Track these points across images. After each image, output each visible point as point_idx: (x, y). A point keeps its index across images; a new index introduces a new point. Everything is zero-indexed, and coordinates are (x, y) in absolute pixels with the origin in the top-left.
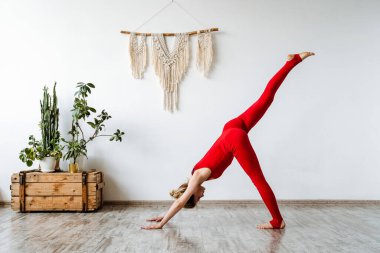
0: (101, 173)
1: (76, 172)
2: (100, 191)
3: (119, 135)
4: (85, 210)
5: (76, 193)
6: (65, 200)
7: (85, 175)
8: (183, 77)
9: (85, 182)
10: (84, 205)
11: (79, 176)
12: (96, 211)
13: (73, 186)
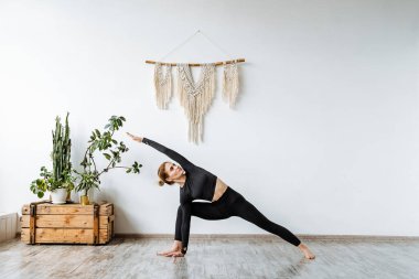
0: (112, 205)
1: (88, 203)
2: (112, 223)
3: (136, 168)
4: (96, 243)
5: (88, 226)
6: (76, 232)
7: (97, 207)
8: (208, 109)
9: (97, 215)
10: (95, 238)
11: (91, 209)
12: (106, 244)
13: (85, 218)
